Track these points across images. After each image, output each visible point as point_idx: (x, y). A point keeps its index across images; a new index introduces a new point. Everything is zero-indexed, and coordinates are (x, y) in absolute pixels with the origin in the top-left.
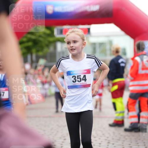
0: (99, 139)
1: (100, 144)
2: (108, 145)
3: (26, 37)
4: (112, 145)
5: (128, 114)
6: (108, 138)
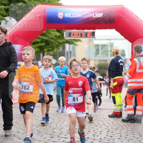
0: (100, 127)
1: (101, 132)
2: (108, 133)
3: (39, 38)
4: (111, 133)
5: (125, 107)
6: (108, 127)
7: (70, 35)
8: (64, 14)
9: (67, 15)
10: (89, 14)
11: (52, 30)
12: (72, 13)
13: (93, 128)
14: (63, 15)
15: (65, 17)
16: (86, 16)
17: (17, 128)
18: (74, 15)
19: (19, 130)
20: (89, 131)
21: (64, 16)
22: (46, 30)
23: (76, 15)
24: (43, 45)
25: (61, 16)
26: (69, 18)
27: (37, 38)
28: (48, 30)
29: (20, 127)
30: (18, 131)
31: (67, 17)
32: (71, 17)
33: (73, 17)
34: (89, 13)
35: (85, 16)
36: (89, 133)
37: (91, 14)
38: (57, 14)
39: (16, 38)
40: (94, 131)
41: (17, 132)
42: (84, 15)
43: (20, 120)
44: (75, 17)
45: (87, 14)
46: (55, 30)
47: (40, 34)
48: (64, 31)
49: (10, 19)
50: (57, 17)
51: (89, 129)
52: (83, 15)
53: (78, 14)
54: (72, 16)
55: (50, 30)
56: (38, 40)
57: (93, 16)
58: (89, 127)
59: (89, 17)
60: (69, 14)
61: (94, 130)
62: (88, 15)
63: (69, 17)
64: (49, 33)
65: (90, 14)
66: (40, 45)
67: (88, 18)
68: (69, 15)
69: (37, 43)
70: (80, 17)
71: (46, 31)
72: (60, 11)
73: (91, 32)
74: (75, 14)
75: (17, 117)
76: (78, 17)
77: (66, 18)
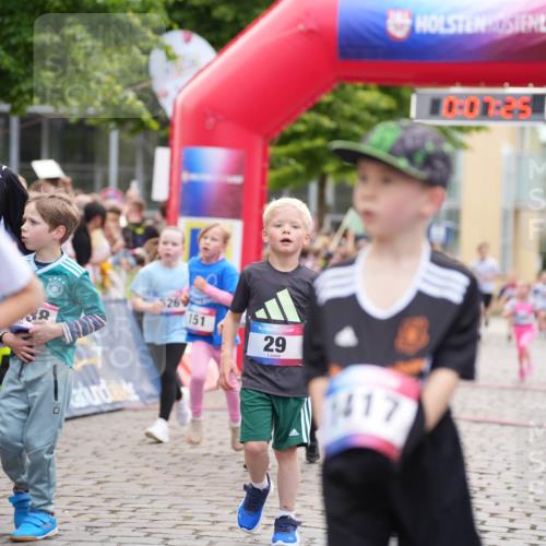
7: (435, 107)
8: (413, 17)
9: (425, 25)
10: (524, 17)
11: (360, 84)
12: (446, 15)
13: (529, 515)
14: (408, 22)
15: (418, 30)
16: (508, 27)
17: (210, 502)
18: (456, 22)
19: (217, 512)
20: (511, 530)
21: (412, 29)
22: (336, 86)
23: (464, 23)
24: (318, 149)
25: (402, 26)
26: (436, 36)
27: (297, 121)
28: (342, 87)
29: (221, 498)
30: (212, 515)
31: (425, 31)
32: (443, 31)
33: (452, 30)
34: (521, 13)
35: (503, 26)
36: (509, 535)
37: (531, 17)
38: (385, 18)
39: (210, 122)
40: (533, 528)
41: (208, 517)
42: (501, 23)
43: (221, 468)
44: (460, 30)
45: (513, 20)
46: (373, 85)
47: (310, 105)
48: (413, 92)
49: (188, 40)
50: (384, 30)
51: (512, 520)
52: (494, 25)
53: (473, 20)
54: (446, 26)
55: (349, 87)
56: (300, 128)
57: (538, 26)
58: (512, 509)
59: (523, 30)
60: (433, 17)
61: (534, 523)
62: (517, 22)
63: (433, 30)
64: (347, 101)
65: (527, 19)
66: (307, 144)
67: (519, 36)
68: (433, 23)
69: (296, 136)
70: (483, 30)
71: (335, 92)
72: (396, 8)
73: (527, 95)
74: (460, 17)
75: (208, 454)
76: (476, 30)
77: (422, 35)
